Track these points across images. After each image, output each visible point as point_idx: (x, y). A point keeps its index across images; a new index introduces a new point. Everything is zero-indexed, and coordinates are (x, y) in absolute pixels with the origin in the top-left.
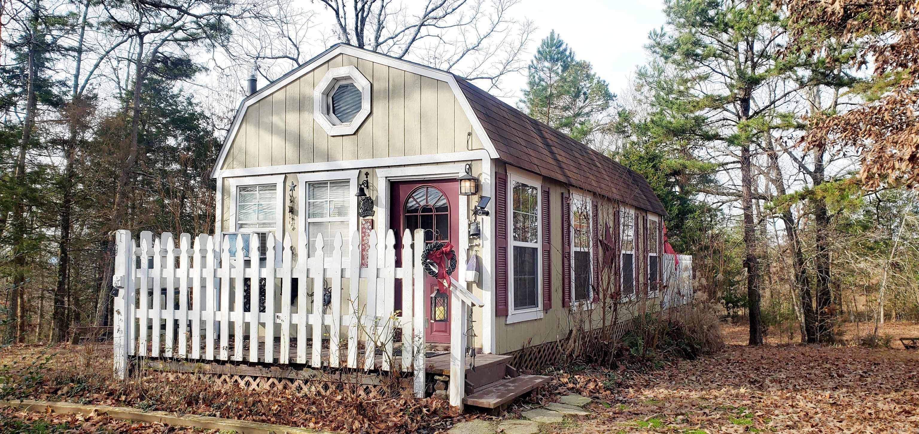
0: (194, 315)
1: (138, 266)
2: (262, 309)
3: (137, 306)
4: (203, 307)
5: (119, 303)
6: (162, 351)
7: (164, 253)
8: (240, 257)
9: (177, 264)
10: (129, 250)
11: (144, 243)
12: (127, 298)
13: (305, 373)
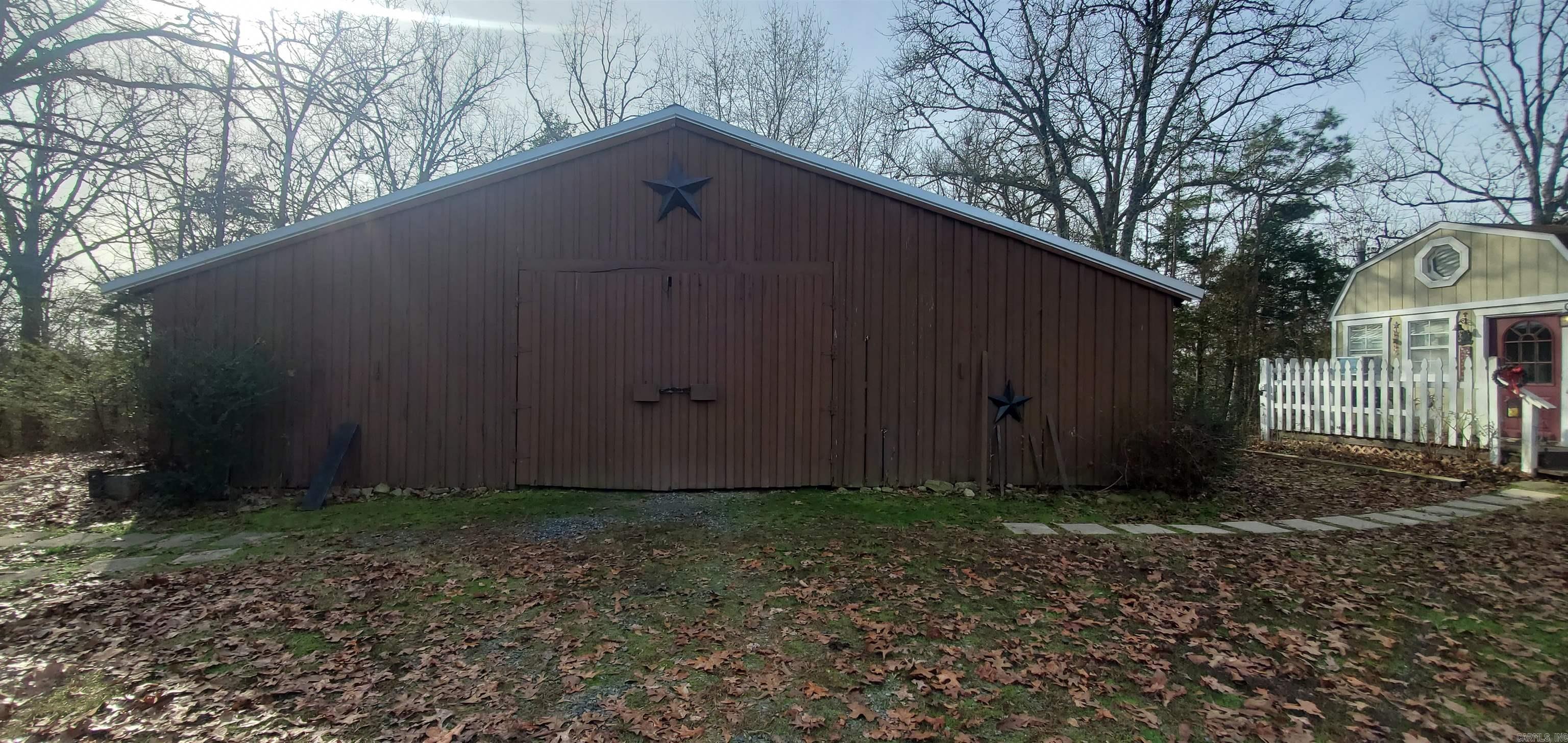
0: (1316, 407)
1: (1275, 378)
2: (1366, 404)
3: (1275, 401)
4: (1322, 403)
5: (1263, 399)
6: (1294, 427)
7: (1293, 371)
8: (1348, 374)
9: (1302, 378)
10: (1268, 370)
11: (1279, 366)
12: (1268, 396)
13: (1402, 446)
